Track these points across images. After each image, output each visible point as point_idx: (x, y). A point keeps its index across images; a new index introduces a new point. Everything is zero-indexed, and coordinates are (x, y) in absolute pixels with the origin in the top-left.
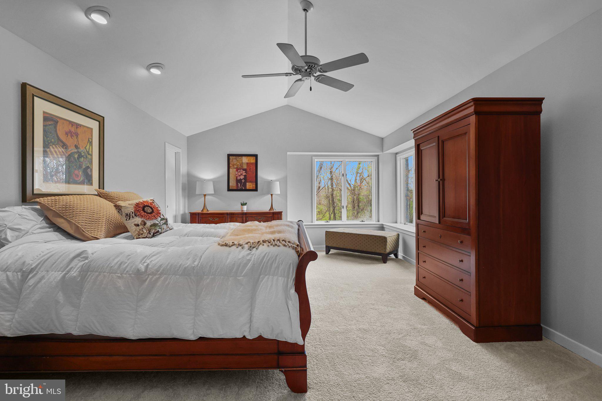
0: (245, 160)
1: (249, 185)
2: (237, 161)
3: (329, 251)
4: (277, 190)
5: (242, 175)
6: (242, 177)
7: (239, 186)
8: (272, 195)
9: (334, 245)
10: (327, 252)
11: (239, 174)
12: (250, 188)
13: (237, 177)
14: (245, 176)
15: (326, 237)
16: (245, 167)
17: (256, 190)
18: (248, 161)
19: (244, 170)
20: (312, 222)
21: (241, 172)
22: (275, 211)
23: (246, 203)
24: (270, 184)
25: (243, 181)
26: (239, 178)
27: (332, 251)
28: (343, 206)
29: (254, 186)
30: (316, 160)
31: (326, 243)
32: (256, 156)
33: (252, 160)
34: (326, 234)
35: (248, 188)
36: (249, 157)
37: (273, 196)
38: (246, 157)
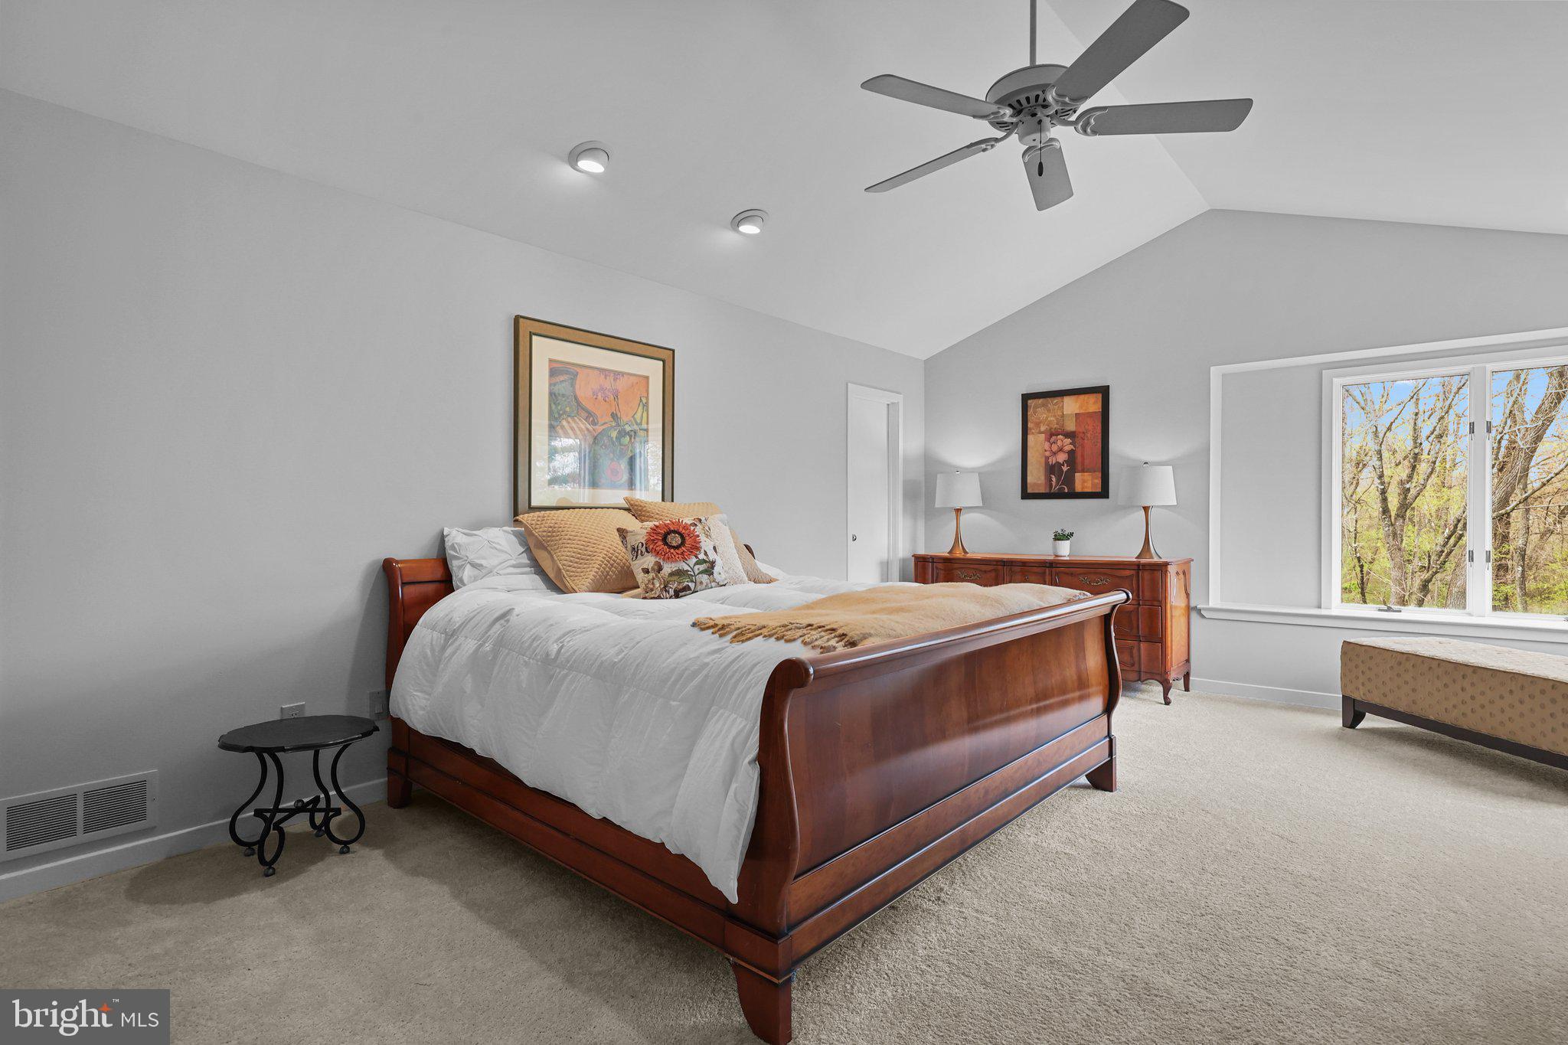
0: (1071, 406)
1: (1085, 481)
2: (1049, 411)
3: (1358, 717)
4: (1163, 490)
5: (1061, 450)
6: (1062, 458)
7: (1054, 484)
8: (1146, 509)
9: (1376, 699)
10: (1350, 720)
11: (1055, 448)
12: (1086, 490)
13: (1047, 458)
14: (1071, 453)
15: (1344, 664)
16: (1071, 426)
17: (1104, 493)
18: (1081, 407)
19: (1070, 435)
20: (1319, 607)
21: (1059, 443)
22: (1156, 559)
23: (1072, 534)
24: (1139, 469)
25: (1065, 468)
26: (1052, 461)
27: (1370, 721)
28: (1471, 553)
29: (1098, 481)
31: (1344, 687)
32: (1104, 392)
33: (1093, 404)
34: (1344, 653)
35: (1078, 488)
36: (1082, 397)
37: (1152, 513)
38: (1073, 398)
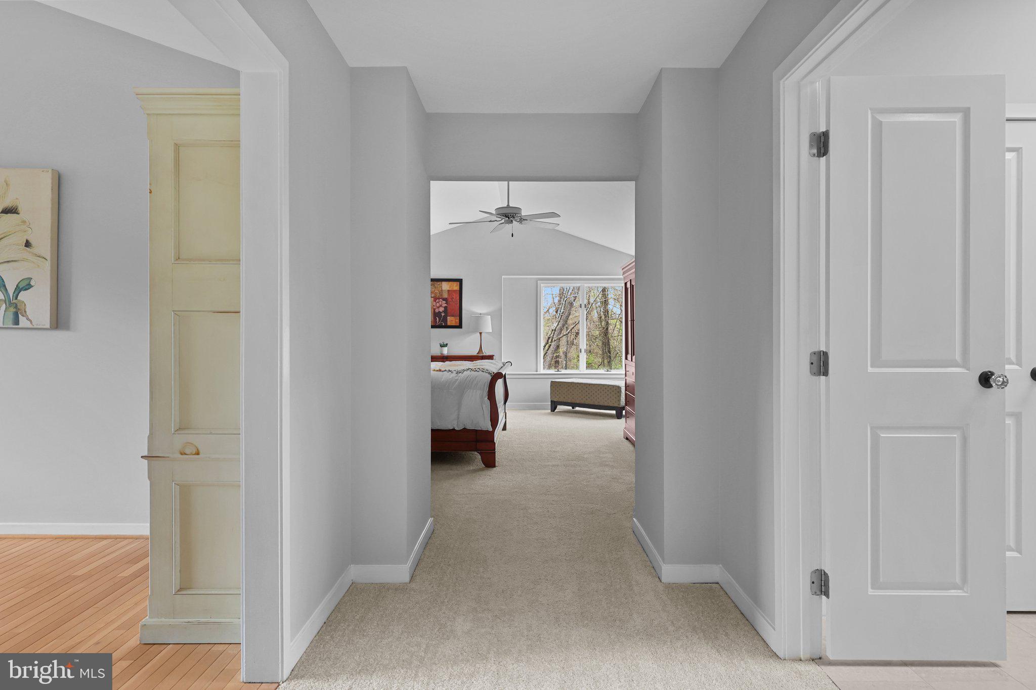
0: (445, 286)
1: (451, 320)
2: (435, 288)
3: (555, 408)
4: (488, 326)
5: (441, 306)
6: (441, 309)
7: (438, 321)
8: (481, 333)
9: (562, 400)
10: (553, 409)
11: (438, 305)
12: (452, 325)
13: (434, 309)
14: (445, 308)
15: (551, 389)
16: (445, 295)
17: (460, 326)
18: (450, 287)
19: (444, 299)
20: (537, 371)
21: (440, 303)
22: (485, 354)
23: (447, 344)
24: (478, 318)
25: (443, 314)
26: (437, 311)
27: (560, 408)
28: (581, 349)
29: (458, 321)
30: (542, 285)
31: (551, 397)
32: (460, 281)
33: (455, 287)
34: (551, 385)
35: (449, 324)
36: (451, 283)
37: (483, 334)
38: (447, 283)
